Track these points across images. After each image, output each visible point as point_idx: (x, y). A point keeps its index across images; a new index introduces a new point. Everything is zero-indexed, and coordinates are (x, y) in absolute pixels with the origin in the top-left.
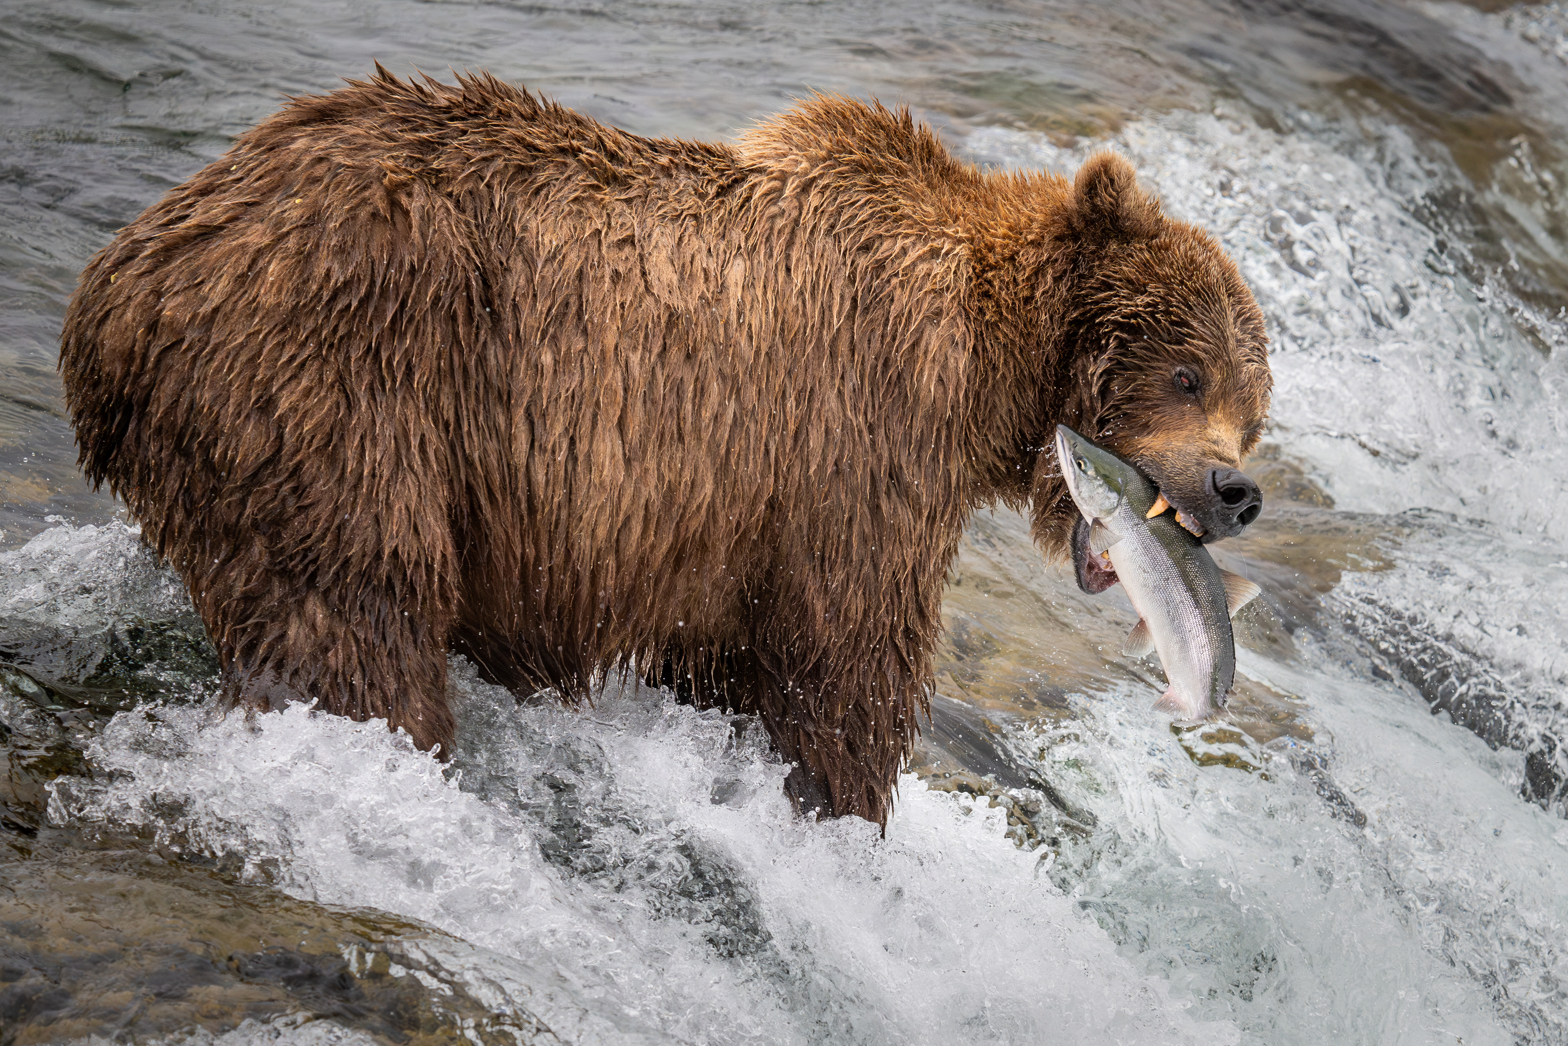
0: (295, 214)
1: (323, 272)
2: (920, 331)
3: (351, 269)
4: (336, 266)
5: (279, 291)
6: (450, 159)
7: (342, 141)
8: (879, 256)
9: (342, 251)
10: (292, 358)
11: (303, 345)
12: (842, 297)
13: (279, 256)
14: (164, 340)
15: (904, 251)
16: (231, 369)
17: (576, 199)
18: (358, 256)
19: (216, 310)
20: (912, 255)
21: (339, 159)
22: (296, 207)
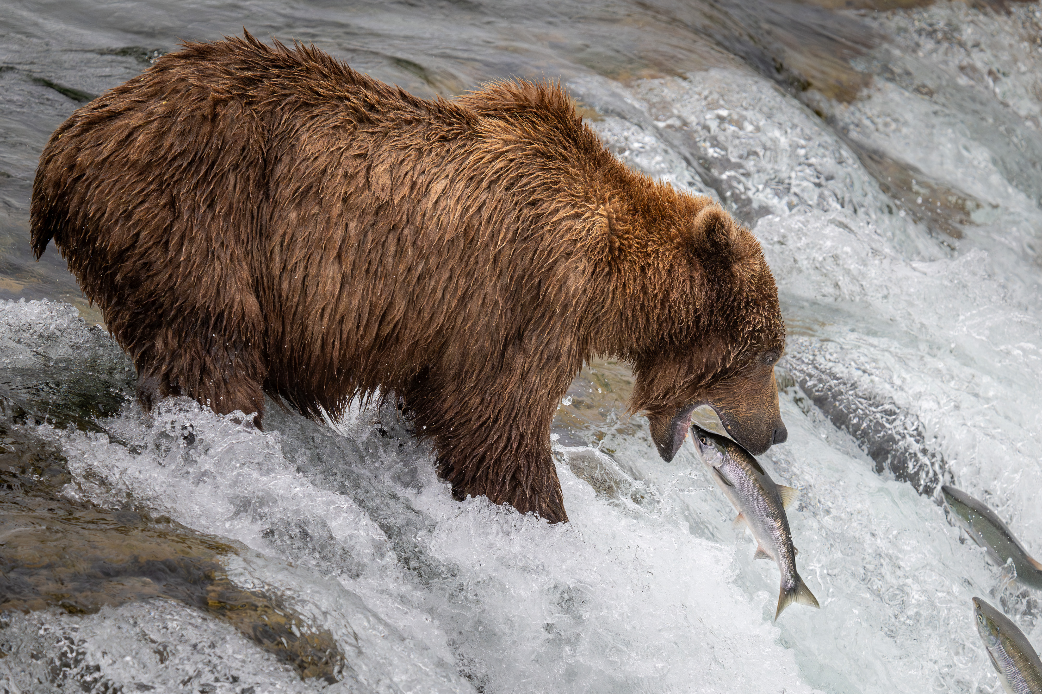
0: (161, 110)
1: (169, 144)
2: (556, 262)
3: (185, 145)
4: (177, 143)
5: (141, 152)
6: (261, 91)
7: (199, 71)
8: (539, 211)
9: (183, 134)
10: (143, 190)
11: (151, 183)
12: (508, 229)
13: (145, 132)
14: (75, 175)
15: (556, 211)
16: (109, 192)
17: (334, 127)
18: (191, 138)
19: (105, 160)
20: (561, 214)
21: (192, 81)
22: (161, 106)
